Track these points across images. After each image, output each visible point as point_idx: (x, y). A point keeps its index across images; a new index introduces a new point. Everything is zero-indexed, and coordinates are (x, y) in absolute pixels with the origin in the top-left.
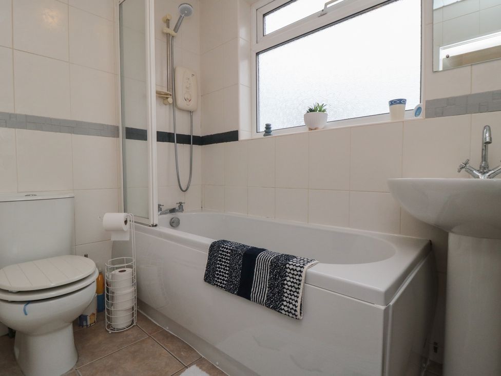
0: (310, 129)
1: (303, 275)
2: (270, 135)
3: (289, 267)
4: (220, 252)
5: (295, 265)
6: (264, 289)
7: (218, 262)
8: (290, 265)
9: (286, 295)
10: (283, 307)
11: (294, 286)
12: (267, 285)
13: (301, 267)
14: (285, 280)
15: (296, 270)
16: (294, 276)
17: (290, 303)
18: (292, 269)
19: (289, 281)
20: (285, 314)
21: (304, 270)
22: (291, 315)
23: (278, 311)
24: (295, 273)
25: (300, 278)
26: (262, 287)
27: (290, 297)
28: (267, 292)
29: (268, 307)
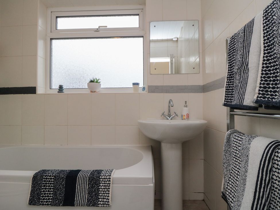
0: (92, 92)
1: (111, 180)
2: (63, 92)
3: (102, 178)
4: (44, 180)
5: (105, 175)
6: (85, 196)
7: (42, 187)
8: (102, 176)
9: (101, 195)
10: (99, 203)
11: (106, 188)
12: (87, 193)
13: (109, 176)
14: (100, 186)
15: (106, 178)
16: (105, 182)
17: (104, 199)
18: (104, 178)
19: (103, 186)
20: (102, 206)
21: (111, 177)
22: (105, 205)
23: (96, 206)
24: (106, 180)
25: (110, 182)
26: (83, 195)
27: (103, 195)
28: (87, 197)
29: (89, 206)
